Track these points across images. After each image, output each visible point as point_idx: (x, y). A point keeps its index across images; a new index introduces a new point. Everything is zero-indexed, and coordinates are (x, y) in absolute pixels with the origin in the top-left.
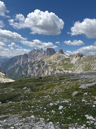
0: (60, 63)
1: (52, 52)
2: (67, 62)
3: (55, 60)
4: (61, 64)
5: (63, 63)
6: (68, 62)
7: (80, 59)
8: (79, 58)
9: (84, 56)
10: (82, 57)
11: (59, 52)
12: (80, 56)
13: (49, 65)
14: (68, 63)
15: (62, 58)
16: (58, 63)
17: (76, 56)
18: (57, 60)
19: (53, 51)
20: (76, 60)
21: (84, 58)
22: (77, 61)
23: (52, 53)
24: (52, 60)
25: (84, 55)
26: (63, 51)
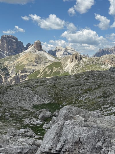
0: (46, 72)
1: (13, 45)
2: (58, 70)
3: (33, 66)
4: (48, 73)
5: (52, 71)
6: (60, 69)
7: (79, 63)
8: (76, 62)
9: (84, 59)
10: (81, 60)
11: (35, 47)
12: (79, 59)
13: (22, 74)
14: (61, 72)
15: (44, 60)
16: (41, 71)
17: (72, 59)
18: (36, 66)
19: (15, 42)
20: (73, 65)
21: (85, 63)
22: (74, 68)
23: (13, 47)
24: (27, 65)
25: (84, 57)
26: (41, 45)
